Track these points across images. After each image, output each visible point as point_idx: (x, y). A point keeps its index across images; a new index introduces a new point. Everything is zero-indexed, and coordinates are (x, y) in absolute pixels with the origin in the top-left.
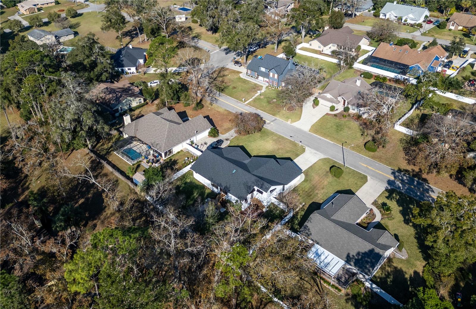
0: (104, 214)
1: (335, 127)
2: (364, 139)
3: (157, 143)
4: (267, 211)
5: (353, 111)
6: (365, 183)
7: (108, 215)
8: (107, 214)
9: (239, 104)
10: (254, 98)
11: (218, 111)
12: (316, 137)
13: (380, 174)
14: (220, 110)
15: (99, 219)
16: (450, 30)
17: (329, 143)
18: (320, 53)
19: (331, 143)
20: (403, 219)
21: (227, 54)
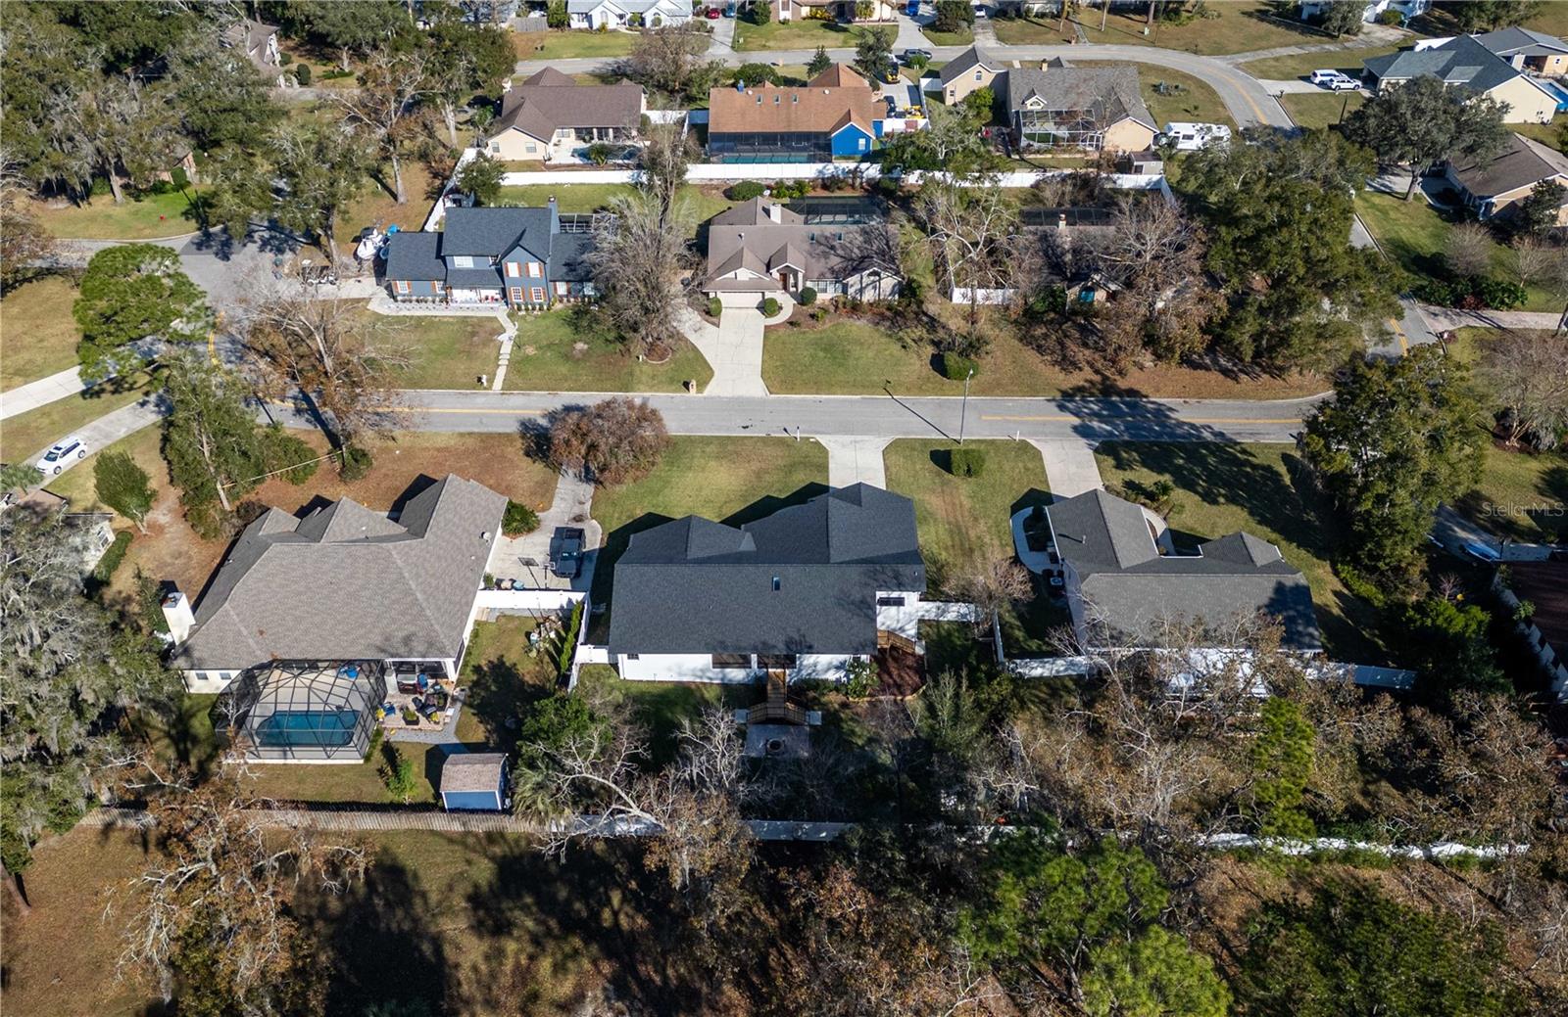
0: (464, 973)
1: (821, 354)
2: (919, 356)
3: (401, 634)
4: (927, 648)
5: (827, 294)
6: (1041, 459)
7: (483, 967)
8: (475, 969)
9: (480, 400)
10: (504, 362)
11: (439, 450)
12: (804, 400)
13: (1044, 424)
14: (441, 442)
15: (468, 1002)
16: (785, 22)
17: (851, 401)
18: (545, 165)
19: (857, 401)
20: (1197, 498)
21: (226, 257)
